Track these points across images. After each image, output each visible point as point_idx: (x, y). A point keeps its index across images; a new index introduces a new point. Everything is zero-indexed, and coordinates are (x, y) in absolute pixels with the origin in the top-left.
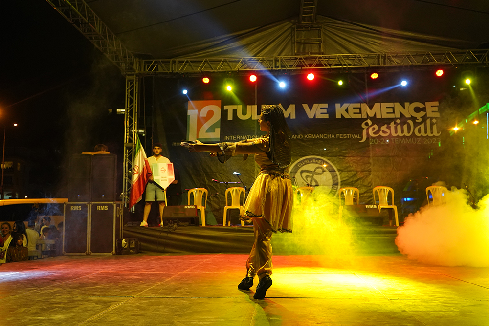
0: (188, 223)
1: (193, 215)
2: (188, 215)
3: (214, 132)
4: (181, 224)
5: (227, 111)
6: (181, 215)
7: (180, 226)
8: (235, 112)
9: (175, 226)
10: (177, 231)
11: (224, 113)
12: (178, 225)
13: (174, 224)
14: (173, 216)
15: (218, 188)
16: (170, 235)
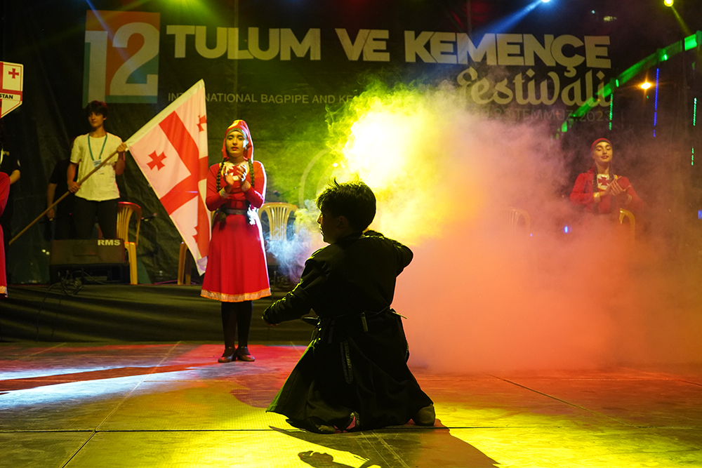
0: (105, 278)
1: (116, 259)
2: (106, 259)
3: (146, 83)
4: (89, 278)
5: (173, 37)
6: (91, 260)
7: (89, 283)
8: (190, 40)
9: (77, 282)
10: (81, 294)
11: (167, 43)
12: (84, 282)
13: (74, 278)
14: (73, 261)
15: (153, 205)
16: (65, 303)
